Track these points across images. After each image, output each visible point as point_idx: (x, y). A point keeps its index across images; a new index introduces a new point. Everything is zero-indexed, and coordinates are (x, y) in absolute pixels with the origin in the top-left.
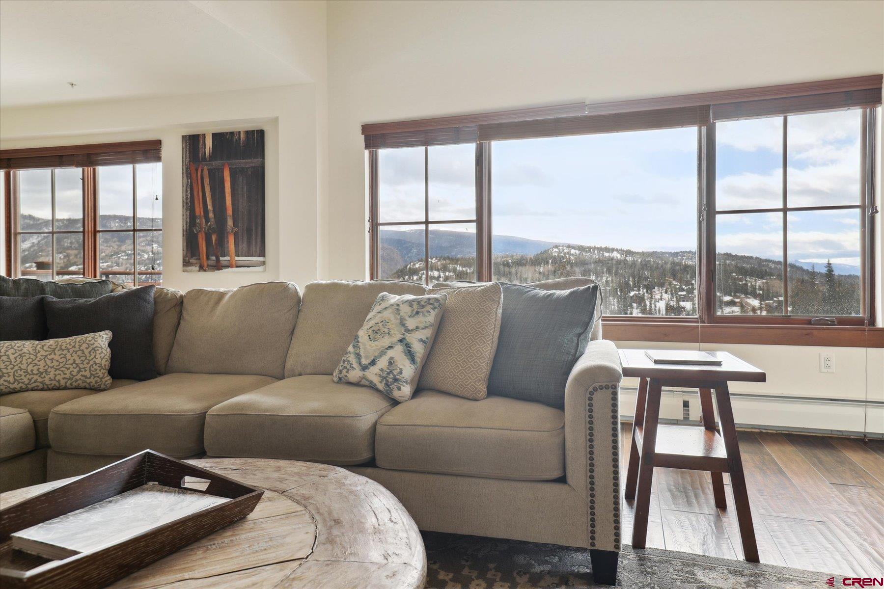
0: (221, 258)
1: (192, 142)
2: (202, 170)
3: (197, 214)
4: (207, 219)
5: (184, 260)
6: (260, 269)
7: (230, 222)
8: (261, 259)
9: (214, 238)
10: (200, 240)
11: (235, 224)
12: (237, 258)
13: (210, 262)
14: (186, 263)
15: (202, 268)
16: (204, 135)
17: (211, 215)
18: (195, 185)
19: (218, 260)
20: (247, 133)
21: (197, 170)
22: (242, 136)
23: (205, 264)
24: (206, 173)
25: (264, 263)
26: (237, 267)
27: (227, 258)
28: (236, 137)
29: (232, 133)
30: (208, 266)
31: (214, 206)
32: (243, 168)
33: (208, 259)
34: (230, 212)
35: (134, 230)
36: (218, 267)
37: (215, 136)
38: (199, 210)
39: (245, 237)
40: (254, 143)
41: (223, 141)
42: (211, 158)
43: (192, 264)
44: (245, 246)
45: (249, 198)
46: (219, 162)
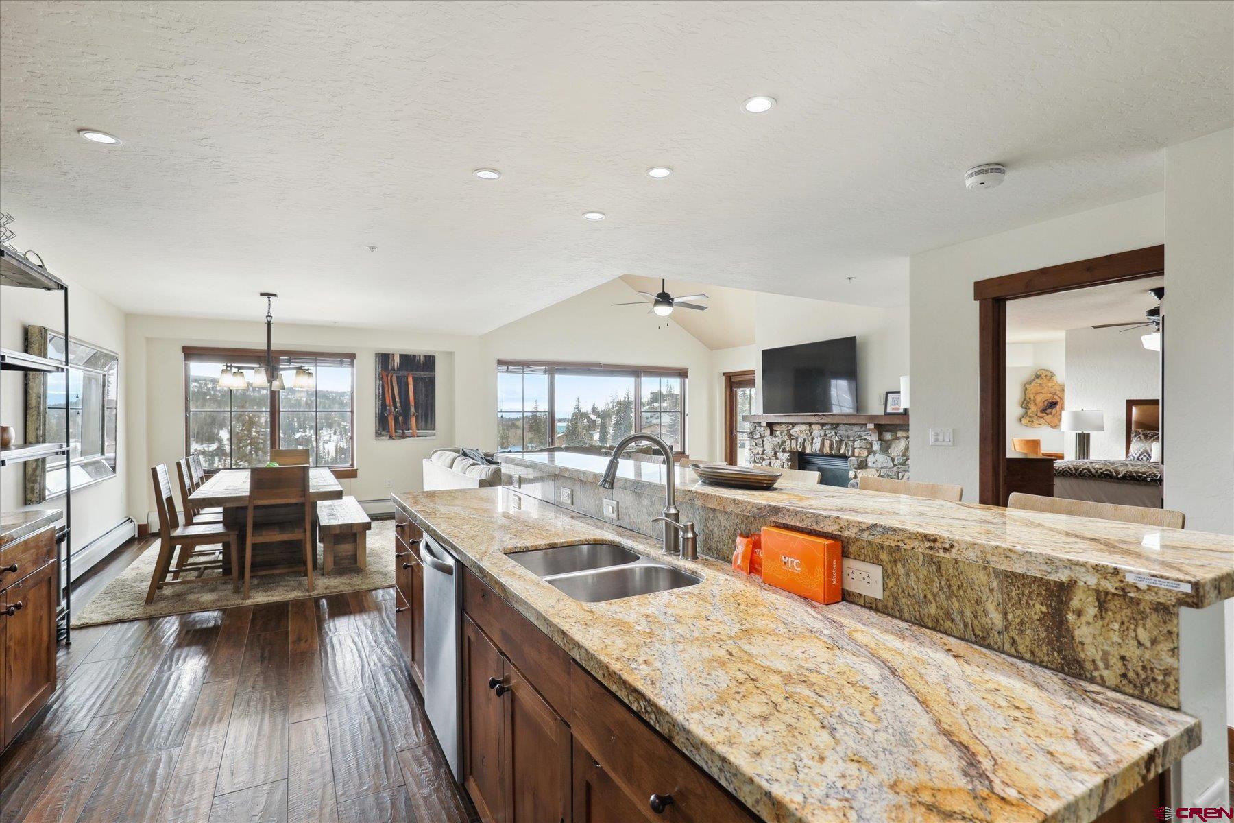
0: (406, 431)
1: (384, 359)
2: (392, 377)
3: (387, 403)
4: (395, 407)
5: (376, 433)
6: (434, 437)
7: (412, 409)
8: (434, 432)
9: (400, 419)
10: (390, 420)
11: (416, 410)
12: (417, 431)
13: (397, 434)
14: (378, 434)
15: (391, 437)
16: (393, 355)
17: (398, 404)
18: (386, 386)
19: (403, 433)
20: (425, 356)
21: (387, 376)
22: (422, 358)
23: (394, 435)
24: (394, 379)
25: (434, 435)
26: (418, 436)
27: (411, 431)
28: (417, 358)
29: (414, 356)
30: (396, 436)
31: (400, 399)
32: (422, 378)
33: (396, 432)
34: (412, 403)
36: (403, 436)
37: (402, 356)
38: (389, 401)
39: (424, 419)
40: (428, 363)
41: (407, 360)
42: (398, 369)
43: (383, 435)
44: (423, 423)
45: (426, 396)
46: (404, 373)
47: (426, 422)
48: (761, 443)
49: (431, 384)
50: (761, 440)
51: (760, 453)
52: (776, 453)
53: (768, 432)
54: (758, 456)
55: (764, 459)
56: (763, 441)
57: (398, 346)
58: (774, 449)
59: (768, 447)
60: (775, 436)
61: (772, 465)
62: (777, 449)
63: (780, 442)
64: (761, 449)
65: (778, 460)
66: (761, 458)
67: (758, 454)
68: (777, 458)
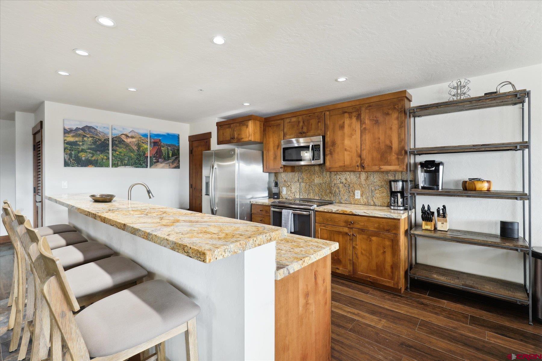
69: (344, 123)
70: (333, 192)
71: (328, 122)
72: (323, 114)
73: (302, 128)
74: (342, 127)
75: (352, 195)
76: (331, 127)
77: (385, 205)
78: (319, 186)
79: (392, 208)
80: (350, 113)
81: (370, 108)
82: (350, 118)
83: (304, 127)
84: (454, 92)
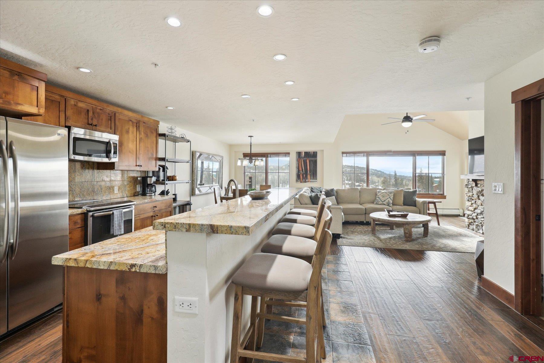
1: (299, 154)
2: (301, 160)
3: (300, 170)
4: (303, 171)
6: (316, 182)
7: (309, 172)
9: (304, 175)
10: (301, 176)
12: (310, 180)
13: (303, 181)
14: (297, 181)
15: (301, 182)
16: (302, 152)
17: (304, 170)
18: (299, 163)
19: (305, 180)
20: (313, 152)
21: (300, 160)
24: (302, 161)
25: (316, 181)
26: (310, 182)
27: (308, 180)
28: (310, 153)
29: (309, 152)
31: (304, 168)
32: (312, 160)
33: (303, 180)
34: (309, 170)
35: (279, 173)
36: (305, 182)
37: (305, 152)
38: (300, 169)
39: (313, 175)
40: (315, 154)
41: (307, 154)
42: (304, 158)
43: (298, 181)
44: (312, 177)
45: (314, 167)
46: (306, 158)
47: (313, 178)
48: (471, 190)
49: (315, 162)
50: (471, 189)
51: (471, 196)
52: (478, 196)
53: (474, 185)
54: (469, 198)
55: (473, 200)
56: (472, 189)
57: (304, 149)
58: (477, 194)
59: (475, 192)
60: (479, 187)
61: (476, 203)
62: (479, 194)
63: (480, 190)
64: (472, 194)
65: (479, 201)
66: (471, 198)
67: (470, 197)
68: (479, 199)
69: (129, 129)
70: (96, 190)
71: (117, 123)
72: (114, 114)
73: (92, 119)
74: (128, 132)
75: (111, 191)
76: (119, 129)
77: (133, 195)
78: (80, 185)
79: (148, 195)
80: (133, 122)
81: (144, 124)
82: (133, 126)
83: (94, 119)
84: (170, 131)
